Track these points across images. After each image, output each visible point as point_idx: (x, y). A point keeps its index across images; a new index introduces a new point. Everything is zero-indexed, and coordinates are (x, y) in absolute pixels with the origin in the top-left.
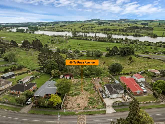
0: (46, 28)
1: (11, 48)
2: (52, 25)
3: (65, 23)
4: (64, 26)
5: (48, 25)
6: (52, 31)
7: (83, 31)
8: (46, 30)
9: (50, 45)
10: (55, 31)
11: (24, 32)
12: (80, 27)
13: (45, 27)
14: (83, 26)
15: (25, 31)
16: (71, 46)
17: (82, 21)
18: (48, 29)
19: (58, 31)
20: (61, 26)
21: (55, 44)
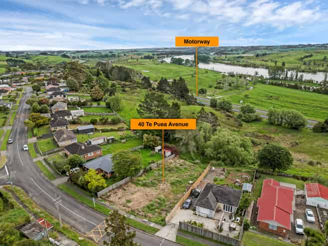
0: (226, 57)
1: (136, 89)
2: (243, 53)
3: (271, 50)
4: (264, 55)
5: (234, 52)
6: (233, 64)
7: (303, 67)
8: (223, 61)
9: (209, 92)
10: (240, 65)
11: (183, 65)
12: (302, 59)
13: (224, 56)
14: (311, 56)
15: (183, 62)
16: (249, 97)
17: (314, 45)
18: (228, 60)
19: (245, 66)
20: (257, 56)
21: (221, 90)
